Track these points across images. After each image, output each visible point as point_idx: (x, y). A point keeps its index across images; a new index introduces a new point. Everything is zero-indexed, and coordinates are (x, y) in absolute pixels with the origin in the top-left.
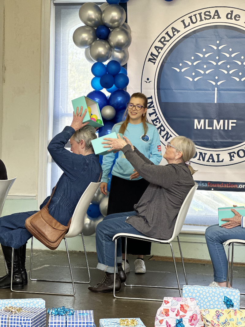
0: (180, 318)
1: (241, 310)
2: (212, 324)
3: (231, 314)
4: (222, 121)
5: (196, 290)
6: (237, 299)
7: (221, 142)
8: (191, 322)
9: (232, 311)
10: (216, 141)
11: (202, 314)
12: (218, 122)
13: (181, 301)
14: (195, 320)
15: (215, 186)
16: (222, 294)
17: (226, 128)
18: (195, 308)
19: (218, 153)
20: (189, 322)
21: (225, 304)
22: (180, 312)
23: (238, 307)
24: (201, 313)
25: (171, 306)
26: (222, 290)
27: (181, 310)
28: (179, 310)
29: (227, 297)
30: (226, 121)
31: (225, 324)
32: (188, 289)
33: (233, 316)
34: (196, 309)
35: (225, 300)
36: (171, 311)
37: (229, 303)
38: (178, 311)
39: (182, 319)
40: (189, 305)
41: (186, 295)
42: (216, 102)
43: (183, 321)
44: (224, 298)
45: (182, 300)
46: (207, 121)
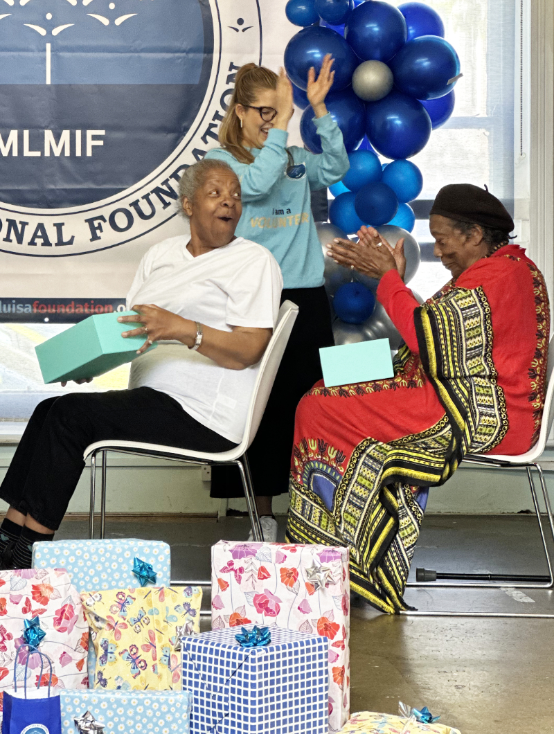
0: (33, 617)
1: (174, 588)
2: (109, 625)
3: (152, 598)
4: (66, 135)
5: (67, 548)
6: (163, 564)
7: (65, 190)
8: (60, 623)
9: (153, 590)
10: (52, 187)
11: (84, 603)
12: (57, 137)
13: (32, 577)
14: (68, 618)
15: (54, 311)
16: (127, 554)
17: (78, 153)
18: (66, 591)
19: (58, 220)
20: (54, 625)
21: (136, 576)
22: (33, 602)
23: (165, 583)
24: (82, 600)
25: (11, 589)
26: (128, 544)
27: (34, 598)
28: (30, 598)
29: (141, 559)
30: (78, 133)
31: (139, 623)
32: (49, 549)
33: (156, 603)
34: (70, 593)
35: (135, 566)
36: (12, 601)
37: (145, 575)
38: (28, 601)
39: (38, 618)
40: (52, 585)
41: (43, 564)
42: (48, 82)
43: (40, 623)
44: (133, 564)
45: (35, 576)
46: (26, 133)
